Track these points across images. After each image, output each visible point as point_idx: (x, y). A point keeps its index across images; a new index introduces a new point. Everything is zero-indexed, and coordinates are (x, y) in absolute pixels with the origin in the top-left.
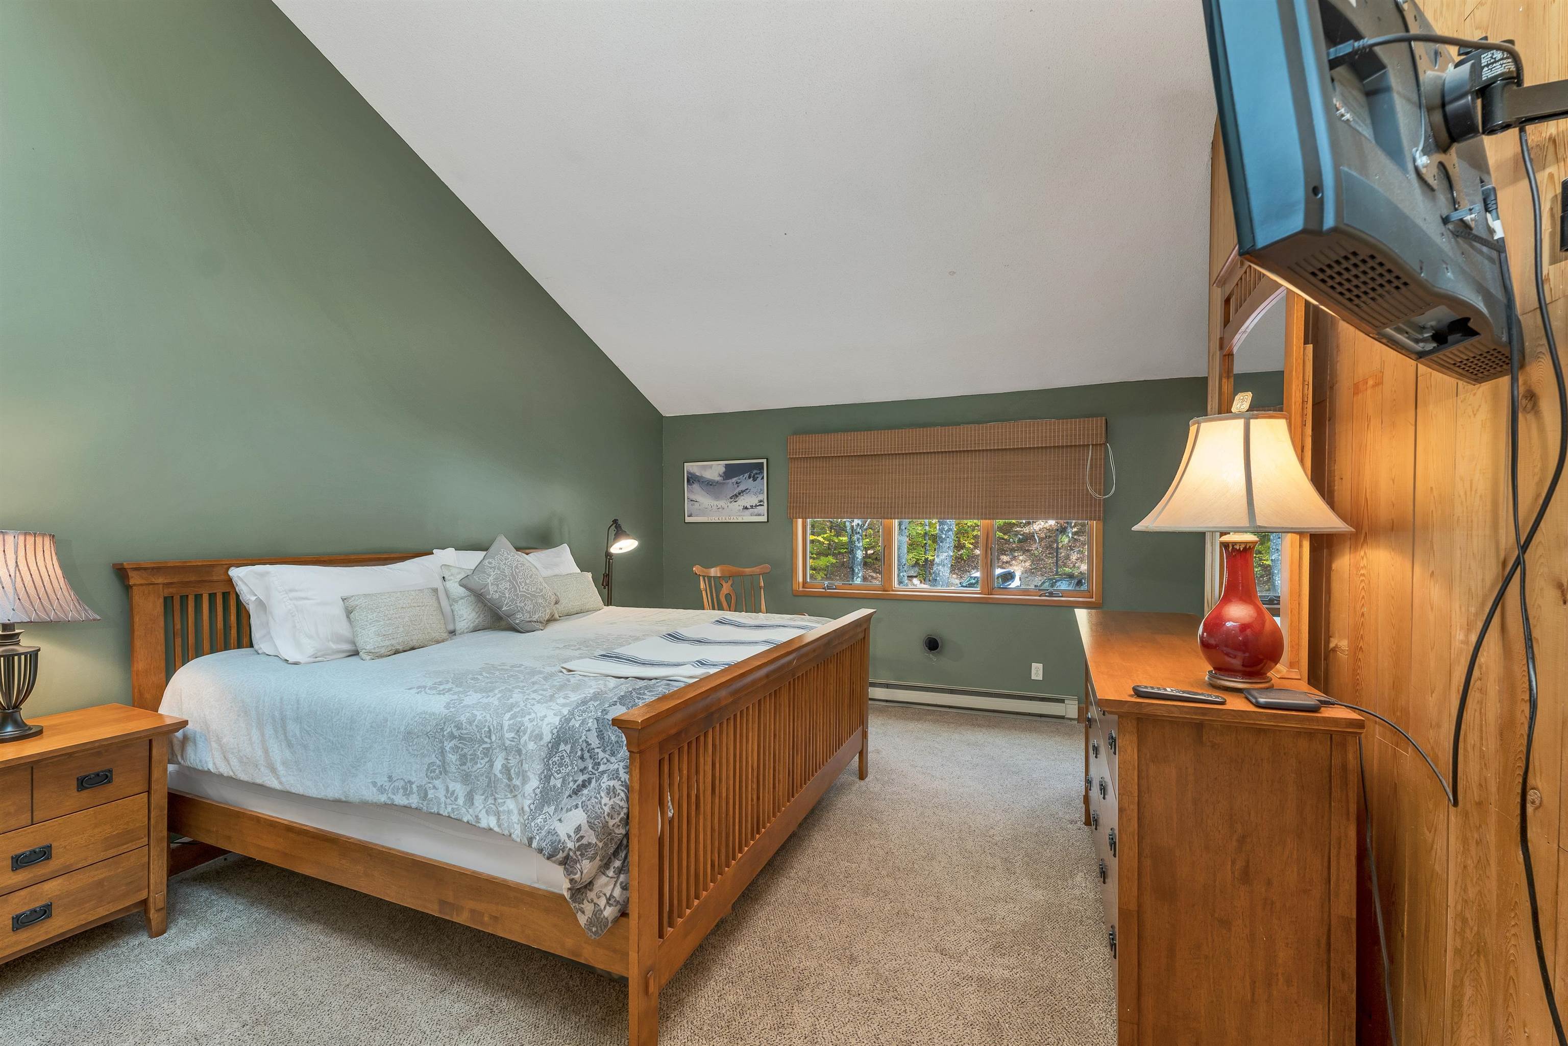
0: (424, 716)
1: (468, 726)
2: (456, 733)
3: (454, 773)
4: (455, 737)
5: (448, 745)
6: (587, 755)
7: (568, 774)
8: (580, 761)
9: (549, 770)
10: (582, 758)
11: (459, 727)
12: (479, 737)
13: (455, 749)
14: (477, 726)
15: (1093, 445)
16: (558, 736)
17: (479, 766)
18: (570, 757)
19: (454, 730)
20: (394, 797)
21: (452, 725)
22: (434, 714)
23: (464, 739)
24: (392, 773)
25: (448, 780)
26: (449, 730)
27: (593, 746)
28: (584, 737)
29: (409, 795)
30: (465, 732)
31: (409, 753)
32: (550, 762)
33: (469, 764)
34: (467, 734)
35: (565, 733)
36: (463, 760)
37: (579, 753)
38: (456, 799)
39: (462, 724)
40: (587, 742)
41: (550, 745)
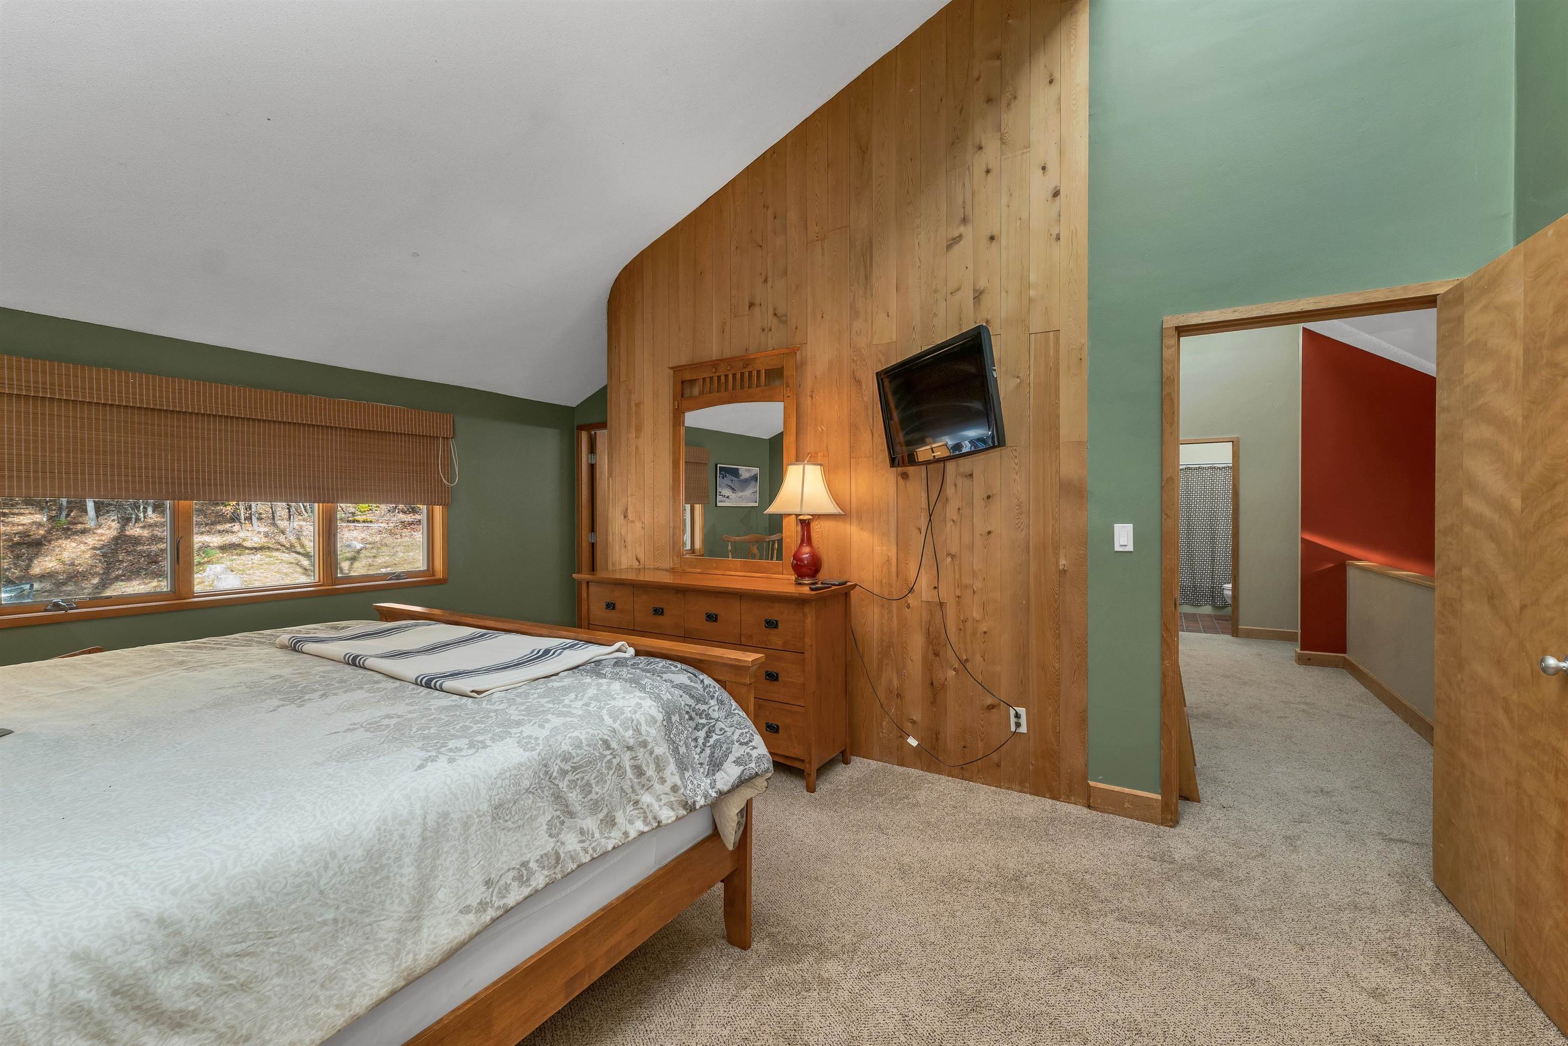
0: (508, 774)
1: (578, 751)
2: (567, 767)
3: (581, 810)
4: (566, 772)
5: (563, 785)
6: (693, 714)
7: (687, 738)
8: (690, 722)
9: (674, 742)
10: (691, 718)
11: (566, 758)
12: (598, 755)
13: (573, 784)
14: (589, 745)
15: (443, 438)
16: (667, 712)
17: (609, 782)
18: (681, 724)
19: (563, 765)
20: (505, 901)
21: (558, 761)
22: (521, 764)
23: (581, 766)
24: (490, 873)
25: (580, 821)
26: (556, 768)
27: (693, 705)
28: (683, 703)
29: (528, 880)
30: (579, 758)
31: (509, 830)
32: (672, 736)
33: (596, 789)
34: (582, 759)
35: (668, 707)
36: (587, 789)
37: (687, 717)
38: (593, 835)
39: (569, 753)
40: (688, 705)
41: (665, 723)
